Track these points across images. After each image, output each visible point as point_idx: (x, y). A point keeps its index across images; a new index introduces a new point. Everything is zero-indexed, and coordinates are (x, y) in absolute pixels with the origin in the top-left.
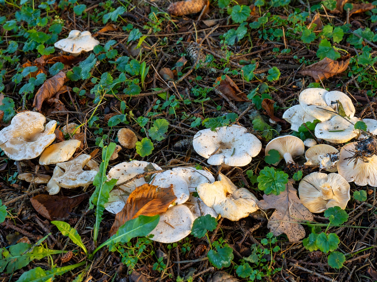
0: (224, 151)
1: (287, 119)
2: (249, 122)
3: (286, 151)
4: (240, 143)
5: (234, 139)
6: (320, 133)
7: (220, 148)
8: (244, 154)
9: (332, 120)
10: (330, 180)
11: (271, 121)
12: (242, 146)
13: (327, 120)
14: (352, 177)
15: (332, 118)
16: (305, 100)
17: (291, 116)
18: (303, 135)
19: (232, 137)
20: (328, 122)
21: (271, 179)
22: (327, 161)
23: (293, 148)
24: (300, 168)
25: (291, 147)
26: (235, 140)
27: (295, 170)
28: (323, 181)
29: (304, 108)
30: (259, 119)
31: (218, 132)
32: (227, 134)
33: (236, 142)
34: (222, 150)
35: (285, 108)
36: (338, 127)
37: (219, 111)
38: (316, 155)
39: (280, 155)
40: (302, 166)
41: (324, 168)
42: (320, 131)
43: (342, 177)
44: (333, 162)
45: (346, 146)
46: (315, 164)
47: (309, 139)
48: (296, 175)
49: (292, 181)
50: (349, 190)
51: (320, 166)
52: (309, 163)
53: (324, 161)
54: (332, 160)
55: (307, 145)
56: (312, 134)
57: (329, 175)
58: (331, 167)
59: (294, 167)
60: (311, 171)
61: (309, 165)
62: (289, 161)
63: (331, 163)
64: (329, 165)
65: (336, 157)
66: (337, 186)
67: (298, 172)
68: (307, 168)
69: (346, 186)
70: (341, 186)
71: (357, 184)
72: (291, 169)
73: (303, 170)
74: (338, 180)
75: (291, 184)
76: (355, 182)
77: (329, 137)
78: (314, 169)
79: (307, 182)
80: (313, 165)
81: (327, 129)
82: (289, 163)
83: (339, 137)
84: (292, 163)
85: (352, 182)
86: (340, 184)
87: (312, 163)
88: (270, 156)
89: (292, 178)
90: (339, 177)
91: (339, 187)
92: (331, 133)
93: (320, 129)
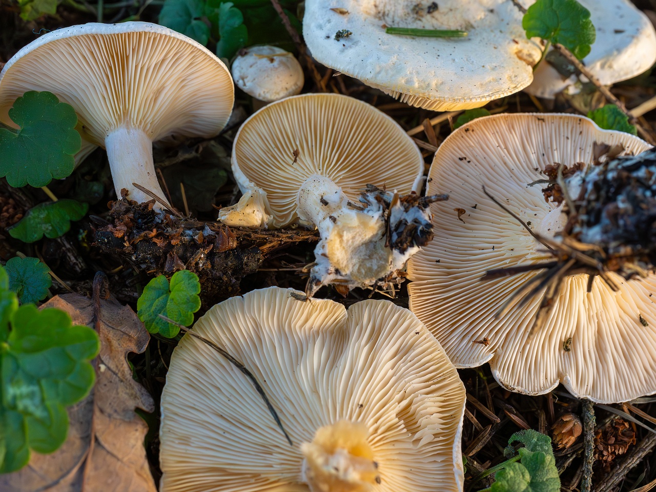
3: (124, 116)
6: (339, 36)
10: (357, 348)
14: (485, 342)
18: (237, 21)
22: (359, 240)
23: (165, 99)
24: (193, 246)
25: (159, 92)
27: (157, 259)
28: (316, 355)
38: (295, 161)
39: (85, 129)
40: (202, 228)
41: (339, 277)
42: (336, 18)
43: (427, 333)
44: (396, 252)
45: (467, 130)
46: (281, 217)
47: (266, 49)
48: (160, 299)
49: (132, 333)
50: (461, 424)
51: (316, 268)
52: (248, 210)
53: (341, 236)
54: (395, 237)
55: (248, 86)
56: (285, 20)
57: (355, 307)
58: (381, 280)
59: (157, 236)
60: (253, 265)
61: (244, 227)
62: (129, 187)
63: (382, 252)
64: (368, 265)
65: (420, 228)
66: (398, 397)
67: (178, 270)
68: (234, 244)
69: (442, 399)
70: (420, 397)
71: (507, 383)
72: (135, 247)
73: (210, 256)
74: (402, 352)
75: (122, 358)
76: (497, 374)
77: (391, 73)
78: (273, 252)
79: (221, 351)
80: (268, 230)
81: (373, 11)
82: (130, 203)
83: (442, 83)
84: (146, 206)
85: (477, 365)
86: (415, 383)
87: (267, 212)
88: (19, 135)
89: (134, 308)
90: (413, 333)
91: (404, 403)
92: (396, 42)
93: (338, 7)
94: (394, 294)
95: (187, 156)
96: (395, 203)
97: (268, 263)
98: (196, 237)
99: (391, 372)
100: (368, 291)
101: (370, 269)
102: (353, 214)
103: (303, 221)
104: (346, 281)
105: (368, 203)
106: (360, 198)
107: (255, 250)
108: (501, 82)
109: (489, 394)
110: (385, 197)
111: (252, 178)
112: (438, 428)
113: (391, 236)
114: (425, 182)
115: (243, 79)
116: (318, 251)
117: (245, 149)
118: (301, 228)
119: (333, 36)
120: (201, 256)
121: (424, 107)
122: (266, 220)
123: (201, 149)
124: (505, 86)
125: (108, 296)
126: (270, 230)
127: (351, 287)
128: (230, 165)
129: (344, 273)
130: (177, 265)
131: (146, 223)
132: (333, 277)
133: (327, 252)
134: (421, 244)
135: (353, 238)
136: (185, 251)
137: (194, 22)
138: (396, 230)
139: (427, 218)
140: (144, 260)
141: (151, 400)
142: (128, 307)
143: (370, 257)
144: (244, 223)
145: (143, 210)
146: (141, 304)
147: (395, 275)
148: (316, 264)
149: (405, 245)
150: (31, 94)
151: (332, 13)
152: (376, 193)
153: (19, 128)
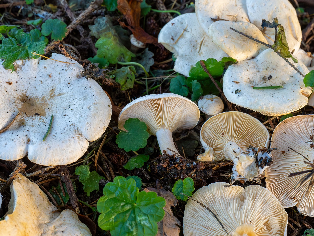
0: (29, 121)
1: (168, 45)
2: (89, 40)
3: (162, 125)
4: (66, 104)
5: (53, 91)
6: (236, 92)
7: (20, 111)
8: (72, 134)
9: (258, 58)
10: (248, 202)
11: (134, 41)
12: (69, 113)
13: (249, 57)
14: (294, 198)
15: (258, 53)
16: (208, 7)
17: (176, 39)
18: (199, 87)
19: (49, 84)
20: (251, 63)
21: (127, 204)
22: (247, 165)
23: (176, 119)
24: (190, 169)
25: (174, 116)
26: (56, 93)
27: (178, 174)
28: (234, 205)
29: (204, 26)
30: (110, 38)
31: (20, 73)
32: (38, 78)
33: (58, 99)
34: (24, 117)
35: (163, 10)
36: (270, 77)
37: (31, 5)
38: (223, 137)
39: (149, 130)
40: (192, 163)
41: (241, 178)
42: (235, 85)
43: (273, 196)
44: (260, 168)
45: (284, 122)
46: (219, 157)
47: (209, 96)
48: (180, 188)
49: (172, 200)
50: (287, 227)
51: (233, 175)
52: (208, 156)
53: (241, 164)
54: (259, 163)
55: (204, 111)
56: (216, 85)
57: (247, 188)
58: (255, 178)
59: (178, 166)
60: (211, 175)
61: (207, 162)
62: (166, 150)
63: (255, 168)
64: (251, 173)
65: (268, 160)
66: (263, 218)
67: (186, 178)
68: (203, 168)
69: (279, 218)
70: (271, 218)
71: (302, 213)
72: (170, 170)
73: (196, 172)
74: (264, 203)
75: (169, 208)
76: (299, 209)
77: (255, 105)
78: (217, 170)
79: (202, 204)
80: (215, 162)
81: (248, 81)
82: (167, 155)
83: (274, 108)
84: (173, 156)
85: (292, 206)
86: (269, 213)
87: (214, 156)
88: (128, 134)
89: (171, 191)
90: (268, 196)
91: (266, 220)
92: (257, 92)
93: (235, 81)
94: (260, 183)
95: (184, 137)
96: (259, 152)
97: (215, 174)
98: (191, 166)
99: (261, 210)
100: (251, 182)
101: (251, 175)
102: (245, 156)
103: (227, 158)
104: (244, 179)
105: (250, 152)
106: (247, 150)
107: (211, 169)
108: (296, 105)
109: (297, 217)
110: (255, 150)
111: (208, 144)
112: (278, 229)
113: (258, 163)
114: (270, 142)
115: (202, 108)
116: (233, 169)
117: (205, 133)
118: (226, 161)
119: (234, 92)
120: (192, 172)
121: (268, 115)
122: (214, 159)
123: (188, 134)
124: (297, 107)
125: (162, 188)
126: (216, 162)
127: (245, 181)
128: (200, 139)
129: (242, 176)
130: (185, 176)
131: (173, 162)
132: (239, 178)
133: (236, 169)
134: (269, 165)
135: (245, 164)
136: (187, 171)
137: (183, 87)
138: (260, 161)
139: (270, 156)
140: (173, 175)
141: (180, 222)
142: (169, 191)
143: (251, 170)
144: (206, 160)
145: (172, 157)
146: (174, 189)
147: (260, 176)
148: (233, 174)
149: (263, 166)
150: (130, 119)
151: (233, 83)
152: (252, 148)
153: (127, 131)
